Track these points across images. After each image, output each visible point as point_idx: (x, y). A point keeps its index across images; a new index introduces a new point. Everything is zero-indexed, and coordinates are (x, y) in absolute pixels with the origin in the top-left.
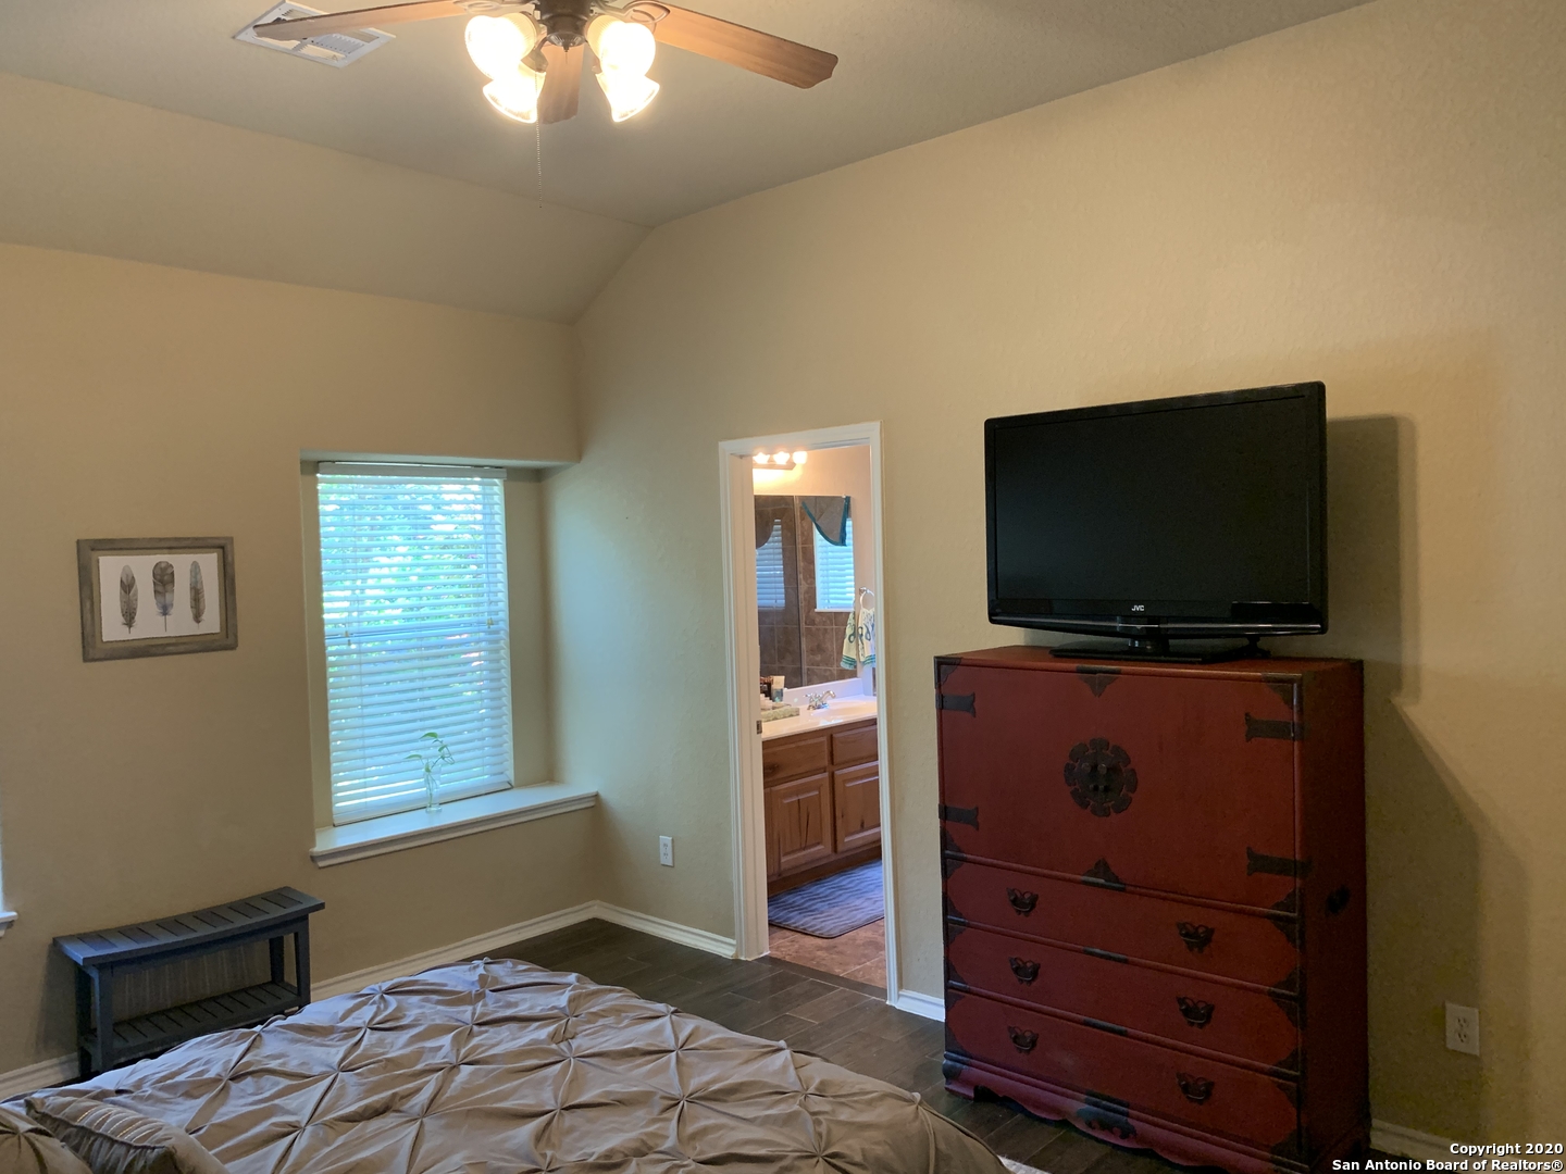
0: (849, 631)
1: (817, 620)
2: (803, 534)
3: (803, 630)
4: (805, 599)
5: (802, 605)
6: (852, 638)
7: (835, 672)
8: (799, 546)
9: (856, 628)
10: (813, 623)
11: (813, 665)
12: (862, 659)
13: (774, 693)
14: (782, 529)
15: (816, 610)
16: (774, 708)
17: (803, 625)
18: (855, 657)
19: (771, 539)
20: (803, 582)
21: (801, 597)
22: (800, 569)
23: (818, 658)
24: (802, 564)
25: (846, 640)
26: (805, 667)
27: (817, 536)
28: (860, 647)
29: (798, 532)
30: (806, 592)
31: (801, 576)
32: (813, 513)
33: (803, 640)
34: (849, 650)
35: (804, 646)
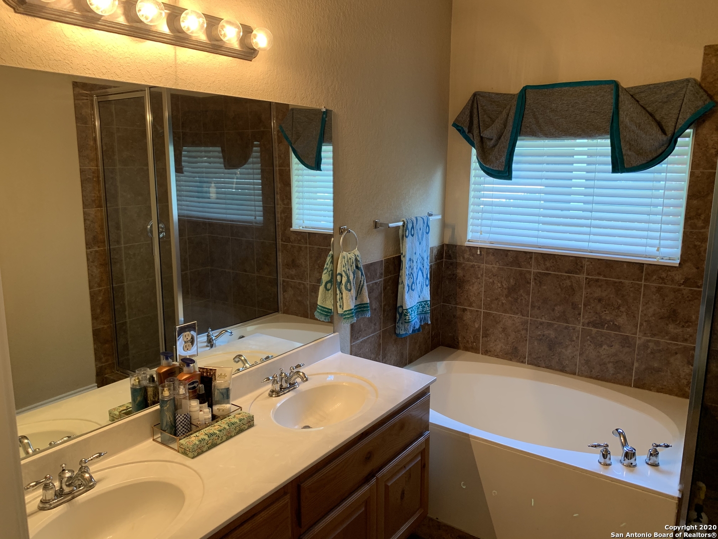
0: (325, 277)
1: (292, 238)
2: (280, 156)
3: (279, 246)
4: (281, 218)
5: (279, 223)
6: (329, 285)
7: (308, 287)
8: (277, 169)
9: (333, 274)
10: (288, 240)
11: (288, 277)
12: (340, 311)
13: (216, 395)
14: (261, 151)
15: (291, 229)
16: (214, 418)
17: (279, 242)
18: (331, 307)
19: (251, 160)
20: (280, 202)
21: (278, 215)
22: (277, 190)
23: (293, 272)
24: (279, 186)
25: (322, 288)
26: (281, 279)
27: (294, 160)
28: (338, 297)
29: (276, 154)
30: (283, 212)
31: (278, 197)
32: (290, 136)
33: (280, 254)
34: (325, 299)
35: (280, 260)
